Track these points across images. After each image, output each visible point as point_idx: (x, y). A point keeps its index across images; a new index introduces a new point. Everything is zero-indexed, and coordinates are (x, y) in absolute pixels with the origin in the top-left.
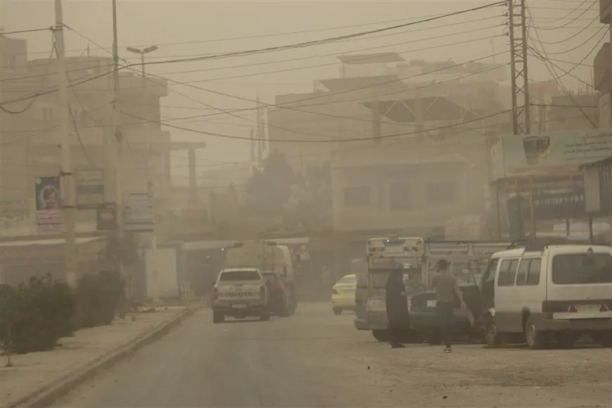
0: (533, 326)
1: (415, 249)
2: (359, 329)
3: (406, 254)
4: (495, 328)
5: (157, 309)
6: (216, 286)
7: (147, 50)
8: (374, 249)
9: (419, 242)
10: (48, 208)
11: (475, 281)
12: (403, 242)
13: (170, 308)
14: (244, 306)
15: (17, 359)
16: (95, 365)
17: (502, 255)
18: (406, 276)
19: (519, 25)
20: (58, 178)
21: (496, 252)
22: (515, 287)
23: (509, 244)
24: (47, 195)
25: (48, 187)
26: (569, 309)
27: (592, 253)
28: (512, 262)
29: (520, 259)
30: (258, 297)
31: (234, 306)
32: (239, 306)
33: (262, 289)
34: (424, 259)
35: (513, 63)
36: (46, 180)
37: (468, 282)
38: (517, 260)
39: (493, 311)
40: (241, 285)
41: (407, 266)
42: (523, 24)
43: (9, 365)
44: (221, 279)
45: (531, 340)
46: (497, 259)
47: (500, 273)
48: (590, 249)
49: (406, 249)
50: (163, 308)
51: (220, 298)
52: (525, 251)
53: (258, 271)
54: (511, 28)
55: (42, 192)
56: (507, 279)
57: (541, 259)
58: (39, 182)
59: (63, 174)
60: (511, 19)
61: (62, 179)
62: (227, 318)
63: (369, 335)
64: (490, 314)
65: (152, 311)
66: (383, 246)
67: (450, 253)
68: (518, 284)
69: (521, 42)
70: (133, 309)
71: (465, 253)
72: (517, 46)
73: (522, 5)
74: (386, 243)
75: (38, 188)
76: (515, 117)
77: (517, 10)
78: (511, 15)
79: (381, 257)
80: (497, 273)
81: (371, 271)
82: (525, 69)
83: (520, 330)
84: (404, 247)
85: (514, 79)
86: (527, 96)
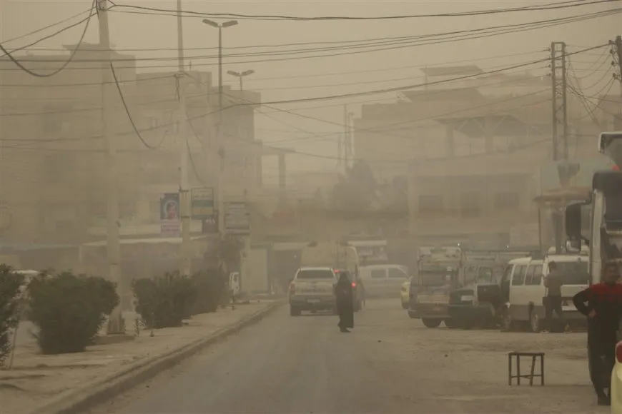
0: (537, 316)
1: (454, 256)
2: (412, 318)
3: (447, 259)
4: (510, 317)
5: (251, 301)
6: (293, 282)
7: (245, 74)
8: (423, 256)
9: (457, 251)
10: (170, 217)
11: (496, 281)
12: (445, 251)
13: (261, 301)
14: (318, 301)
15: (157, 332)
17: (517, 262)
19: (560, 67)
20: (178, 194)
21: (513, 259)
22: (524, 286)
23: (528, 253)
25: (170, 201)
27: (581, 262)
28: (522, 267)
29: (528, 265)
30: (330, 294)
31: (309, 301)
32: (313, 301)
34: (461, 264)
35: (554, 100)
36: (168, 196)
37: (491, 281)
38: (526, 266)
39: (508, 304)
40: (316, 282)
41: (449, 269)
42: (563, 67)
43: (152, 336)
44: (298, 277)
45: (535, 327)
46: (512, 265)
47: (514, 276)
48: (579, 259)
49: (448, 256)
50: (256, 301)
51: (296, 294)
52: (532, 260)
53: (332, 270)
54: (553, 70)
55: (165, 207)
56: (518, 281)
57: (542, 265)
58: (163, 197)
59: (182, 191)
60: (553, 62)
61: (180, 195)
62: (303, 312)
63: (419, 322)
64: (506, 306)
65: (247, 303)
66: (430, 253)
67: (482, 259)
68: (526, 284)
69: (561, 81)
71: (493, 259)
72: (558, 85)
73: (563, 51)
74: (432, 251)
75: (163, 202)
76: (556, 144)
77: (558, 55)
78: (553, 59)
79: (429, 262)
80: (512, 276)
81: (421, 273)
82: (564, 104)
83: (527, 319)
84: (446, 255)
85: (555, 112)
86: (566, 126)
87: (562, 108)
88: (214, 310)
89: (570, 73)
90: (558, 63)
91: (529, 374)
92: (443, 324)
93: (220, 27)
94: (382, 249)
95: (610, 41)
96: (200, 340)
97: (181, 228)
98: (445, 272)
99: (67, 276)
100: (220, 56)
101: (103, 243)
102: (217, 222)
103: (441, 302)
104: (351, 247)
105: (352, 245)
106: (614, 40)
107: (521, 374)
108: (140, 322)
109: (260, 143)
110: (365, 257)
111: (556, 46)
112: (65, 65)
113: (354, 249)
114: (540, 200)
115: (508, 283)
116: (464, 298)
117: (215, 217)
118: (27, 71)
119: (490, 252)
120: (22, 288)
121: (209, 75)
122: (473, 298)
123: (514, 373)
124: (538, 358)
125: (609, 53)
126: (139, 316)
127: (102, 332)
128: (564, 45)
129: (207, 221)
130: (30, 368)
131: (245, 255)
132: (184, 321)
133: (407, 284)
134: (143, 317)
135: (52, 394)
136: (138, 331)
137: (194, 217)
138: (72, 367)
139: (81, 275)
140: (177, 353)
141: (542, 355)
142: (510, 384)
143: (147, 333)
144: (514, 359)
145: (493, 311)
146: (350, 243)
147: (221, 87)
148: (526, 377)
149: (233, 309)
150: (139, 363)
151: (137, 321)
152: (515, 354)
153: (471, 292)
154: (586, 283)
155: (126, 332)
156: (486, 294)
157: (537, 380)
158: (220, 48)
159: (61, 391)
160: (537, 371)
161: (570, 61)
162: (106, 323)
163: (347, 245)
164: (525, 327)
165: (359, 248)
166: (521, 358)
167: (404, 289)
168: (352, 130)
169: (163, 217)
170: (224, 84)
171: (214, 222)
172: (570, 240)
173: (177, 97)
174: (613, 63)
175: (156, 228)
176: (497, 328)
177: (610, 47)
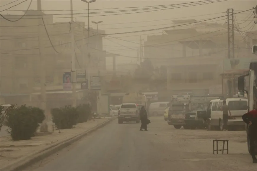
1: (187, 99)
2: (169, 124)
4: (211, 124)
5: (101, 118)
6: (120, 110)
7: (99, 22)
8: (174, 98)
9: (188, 96)
10: (67, 82)
11: (205, 109)
12: (183, 96)
13: (106, 117)
14: (130, 117)
15: (62, 131)
16: (86, 132)
17: (214, 101)
18: (185, 107)
19: (231, 19)
20: (71, 73)
21: (212, 100)
23: (218, 97)
24: (67, 78)
25: (67, 76)
26: (233, 118)
27: (241, 101)
28: (216, 103)
29: (219, 102)
30: (135, 114)
31: (126, 117)
32: (128, 117)
33: (137, 111)
34: (190, 102)
35: (229, 33)
36: (67, 73)
37: (203, 109)
38: (218, 103)
39: (210, 119)
40: (129, 110)
41: (185, 104)
42: (233, 19)
43: (60, 132)
44: (122, 107)
45: (221, 128)
46: (212, 102)
47: (213, 107)
48: (240, 100)
49: (184, 99)
50: (104, 117)
51: (121, 114)
52: (220, 100)
53: (135, 104)
54: (228, 20)
55: (65, 78)
56: (214, 109)
58: (64, 74)
59: (72, 71)
60: (228, 17)
61: (72, 73)
62: (123, 122)
63: (172, 126)
64: (209, 119)
65: (99, 118)
67: (199, 100)
68: (218, 110)
69: (232, 25)
70: (93, 118)
71: (204, 100)
72: (230, 26)
73: (232, 12)
74: (178, 96)
75: (64, 76)
76: (229, 52)
77: (230, 14)
78: (228, 16)
79: (176, 101)
80: (212, 106)
81: (174, 106)
82: (233, 35)
83: (218, 125)
84: (183, 98)
85: (229, 38)
86: (233, 44)
87: (232, 36)
88: (86, 121)
89: (235, 21)
90: (231, 17)
91: (222, 149)
92: (182, 127)
93: (88, 3)
94: (156, 96)
95: (253, 8)
96: (80, 134)
97: (72, 87)
98: (183, 105)
99: (24, 107)
100: (88, 13)
101: (39, 93)
102: (87, 84)
103: (182, 118)
104: (143, 95)
105: (144, 94)
106: (255, 7)
107: (218, 149)
108: (54, 126)
109: (105, 52)
110: (149, 99)
111: (229, 10)
112: (22, 17)
113: (145, 96)
114: (222, 75)
115: (210, 110)
116: (191, 116)
117: (86, 82)
118: (7, 19)
119: (202, 97)
120: (3, 112)
121: (84, 23)
122: (195, 116)
123: (215, 149)
124: (226, 143)
125: (253, 13)
126: (54, 124)
127: (38, 131)
128: (233, 10)
129: (83, 84)
130: (7, 147)
131: (99, 98)
132: (73, 126)
133: (167, 110)
134: (56, 124)
135: (16, 158)
136: (53, 130)
137: (77, 82)
138: (25, 146)
139: (30, 107)
140: (71, 140)
141: (227, 141)
142: (214, 153)
143: (58, 131)
144: (215, 142)
145: (204, 122)
146: (143, 93)
147: (89, 28)
148: (220, 150)
149: (94, 121)
150: (53, 144)
151: (53, 126)
152: (216, 140)
153: (194, 114)
154: (247, 110)
155: (48, 131)
156: (200, 115)
157: (225, 152)
158: (88, 10)
159: (20, 157)
160: (226, 148)
161: (235, 17)
162: (40, 127)
163: (142, 94)
164: (217, 128)
165: (147, 95)
166: (218, 142)
167: (165, 112)
168: (143, 46)
169: (64, 82)
170: (90, 27)
171: (86, 84)
172: (240, 91)
173: (70, 32)
174: (254, 17)
175: (61, 87)
176: (206, 129)
177: (253, 10)
